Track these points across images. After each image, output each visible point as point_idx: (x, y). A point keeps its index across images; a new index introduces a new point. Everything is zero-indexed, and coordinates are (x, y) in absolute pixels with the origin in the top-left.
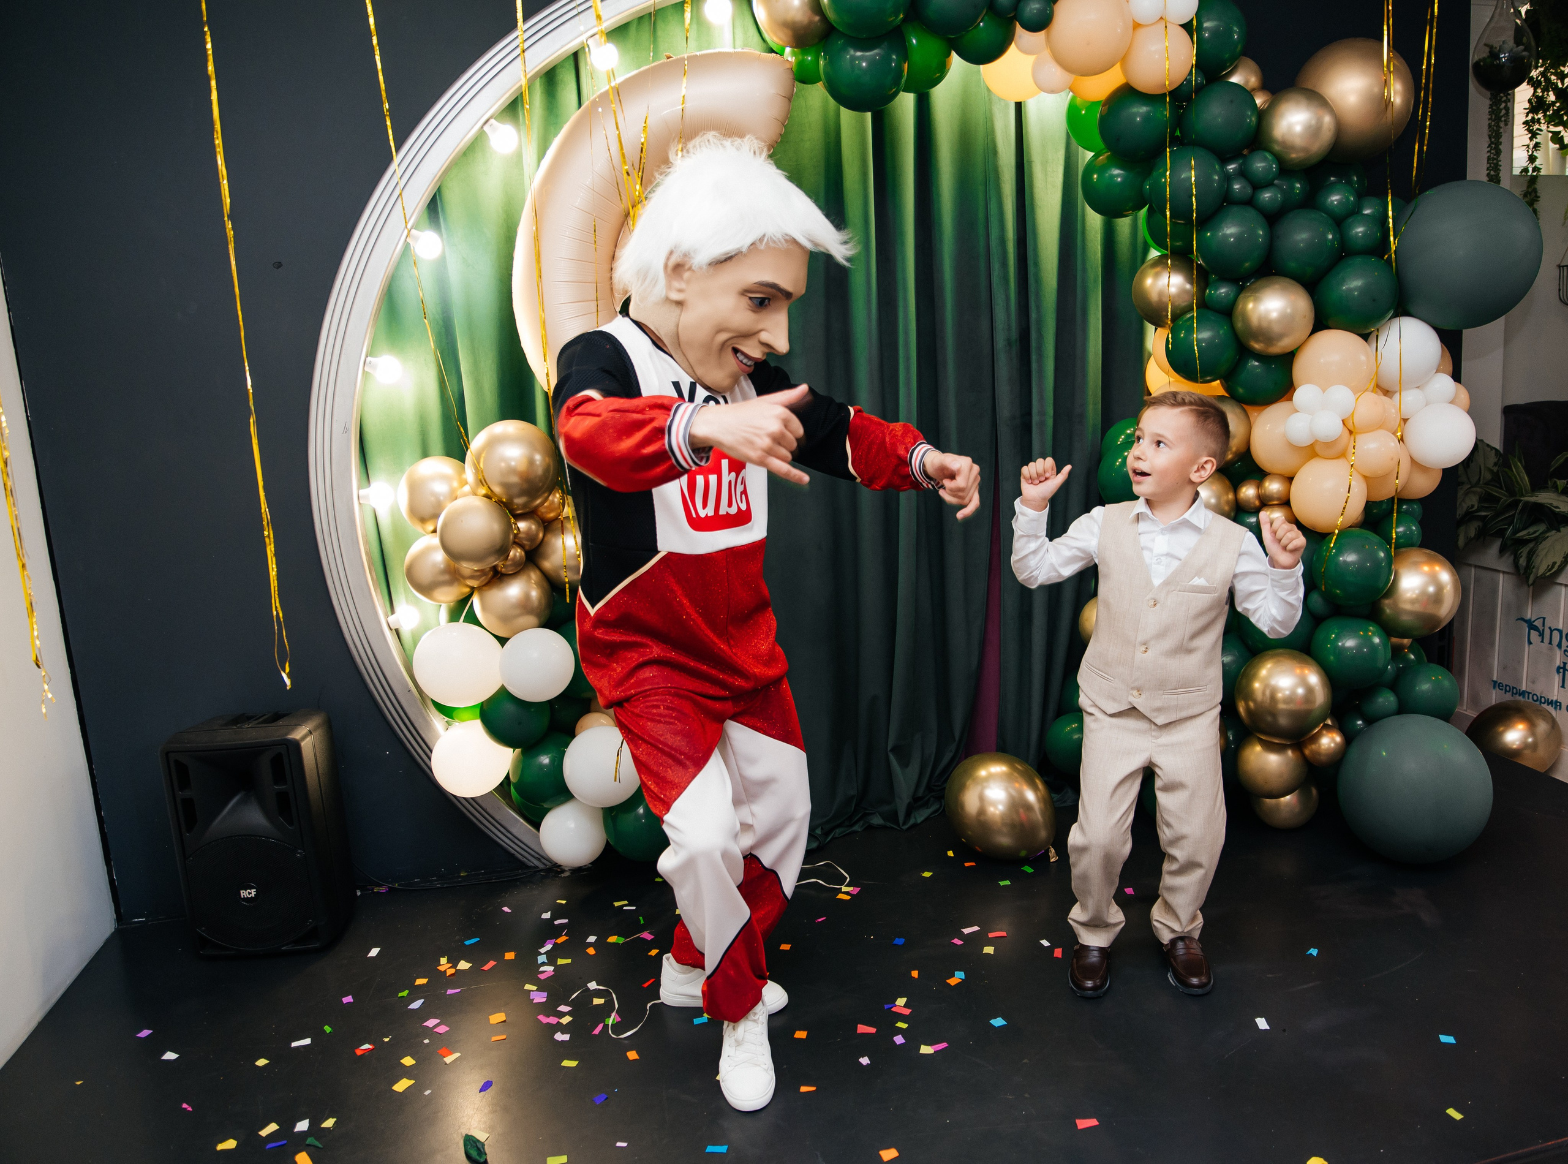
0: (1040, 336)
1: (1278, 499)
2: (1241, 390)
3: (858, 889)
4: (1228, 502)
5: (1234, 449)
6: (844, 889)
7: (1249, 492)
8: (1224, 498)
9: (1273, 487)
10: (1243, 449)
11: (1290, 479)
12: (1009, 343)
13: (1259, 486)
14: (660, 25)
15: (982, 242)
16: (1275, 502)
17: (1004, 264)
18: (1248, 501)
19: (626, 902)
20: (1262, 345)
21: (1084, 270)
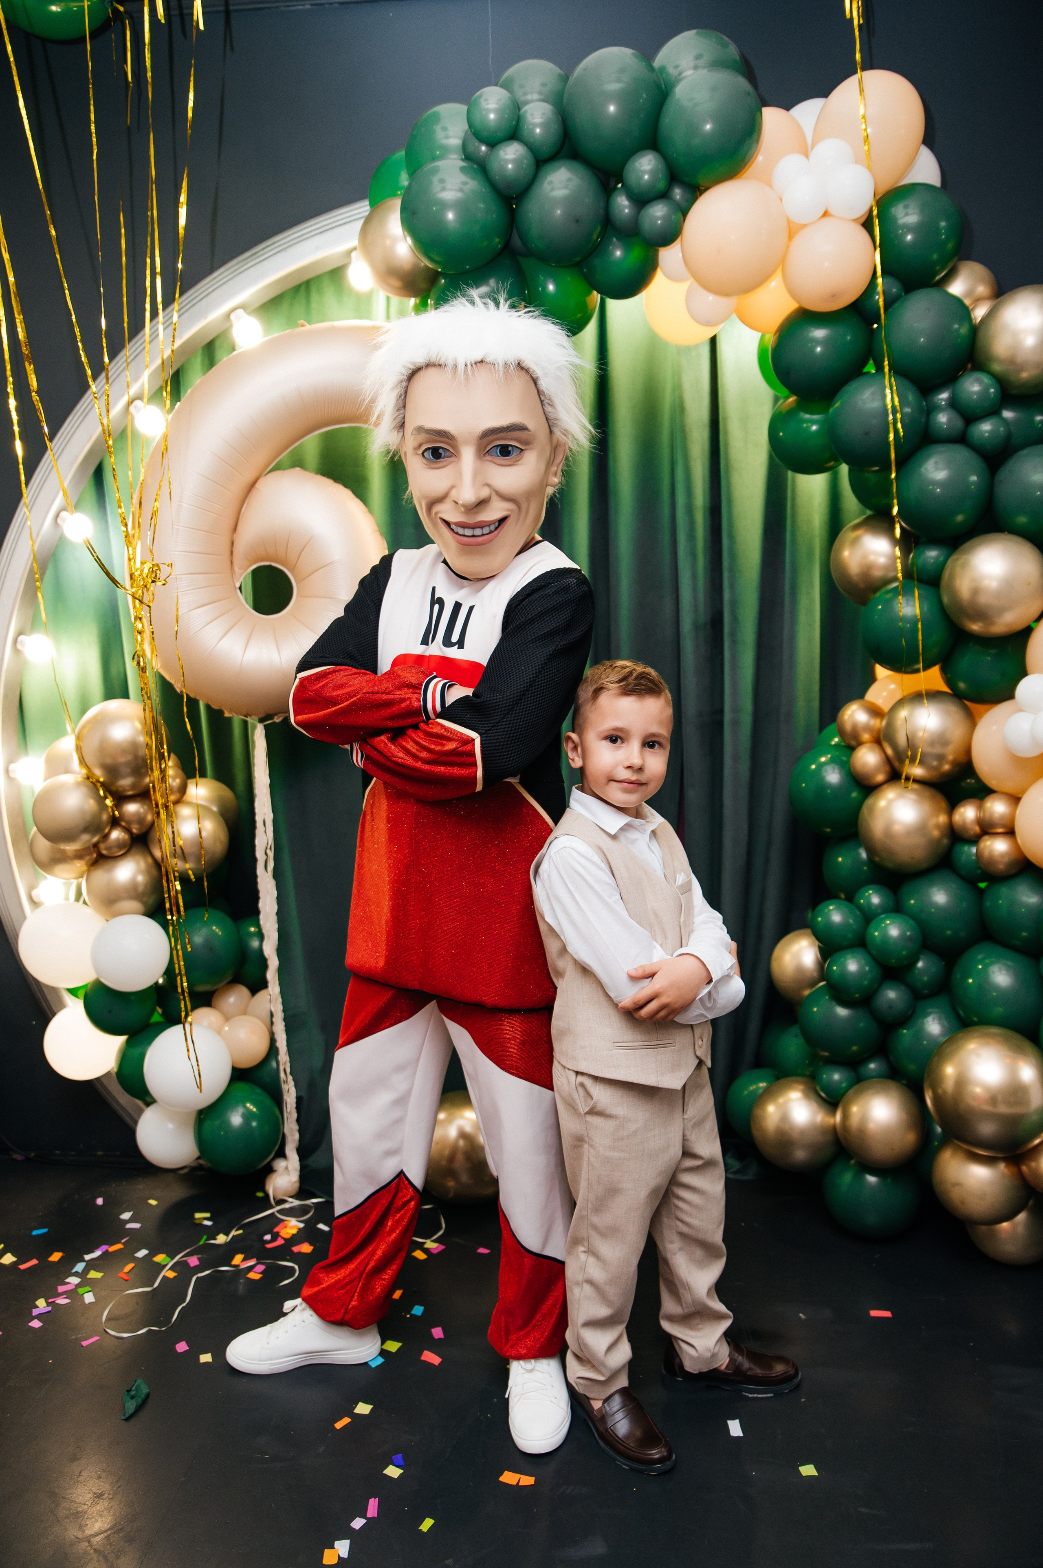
0: (735, 619)
1: (1003, 826)
2: (962, 685)
3: (443, 1247)
4: (938, 826)
5: (951, 757)
6: (430, 1244)
7: (968, 813)
8: (933, 821)
9: (997, 807)
10: (962, 759)
11: (1015, 799)
12: (696, 627)
13: (980, 807)
14: (314, 296)
15: (666, 511)
16: (1000, 830)
17: (691, 536)
18: (964, 827)
19: (208, 1215)
20: (981, 624)
21: (794, 541)
